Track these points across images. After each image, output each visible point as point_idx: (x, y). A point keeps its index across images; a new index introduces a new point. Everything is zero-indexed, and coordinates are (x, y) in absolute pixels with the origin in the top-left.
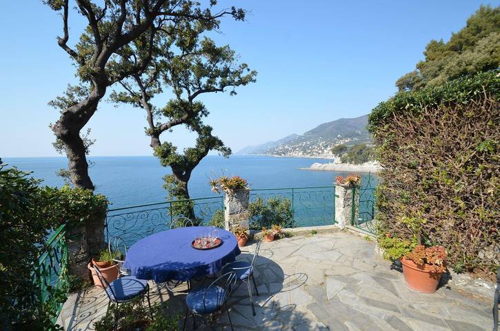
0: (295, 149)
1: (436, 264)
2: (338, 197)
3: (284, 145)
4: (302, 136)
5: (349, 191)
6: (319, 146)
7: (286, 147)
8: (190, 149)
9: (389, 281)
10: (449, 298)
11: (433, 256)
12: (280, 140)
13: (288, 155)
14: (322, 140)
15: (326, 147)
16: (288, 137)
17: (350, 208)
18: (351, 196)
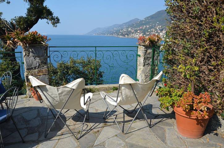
0: (136, 31)
1: (201, 111)
2: (140, 56)
3: (127, 28)
4: (143, 21)
5: (150, 51)
6: (156, 30)
7: (130, 29)
8: (21, 18)
9: (163, 128)
10: (212, 142)
11: (200, 102)
12: (124, 23)
13: (130, 36)
14: (159, 25)
15: (162, 30)
16: (131, 21)
17: (150, 67)
18: (151, 55)
